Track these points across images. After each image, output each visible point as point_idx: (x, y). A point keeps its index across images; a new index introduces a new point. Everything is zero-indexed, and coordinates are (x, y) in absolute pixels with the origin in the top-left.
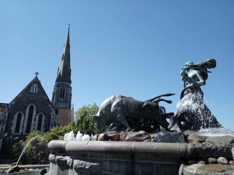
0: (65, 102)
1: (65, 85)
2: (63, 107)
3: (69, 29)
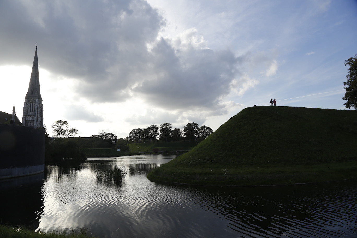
0: (33, 115)
1: (33, 101)
2: (32, 119)
3: (37, 48)
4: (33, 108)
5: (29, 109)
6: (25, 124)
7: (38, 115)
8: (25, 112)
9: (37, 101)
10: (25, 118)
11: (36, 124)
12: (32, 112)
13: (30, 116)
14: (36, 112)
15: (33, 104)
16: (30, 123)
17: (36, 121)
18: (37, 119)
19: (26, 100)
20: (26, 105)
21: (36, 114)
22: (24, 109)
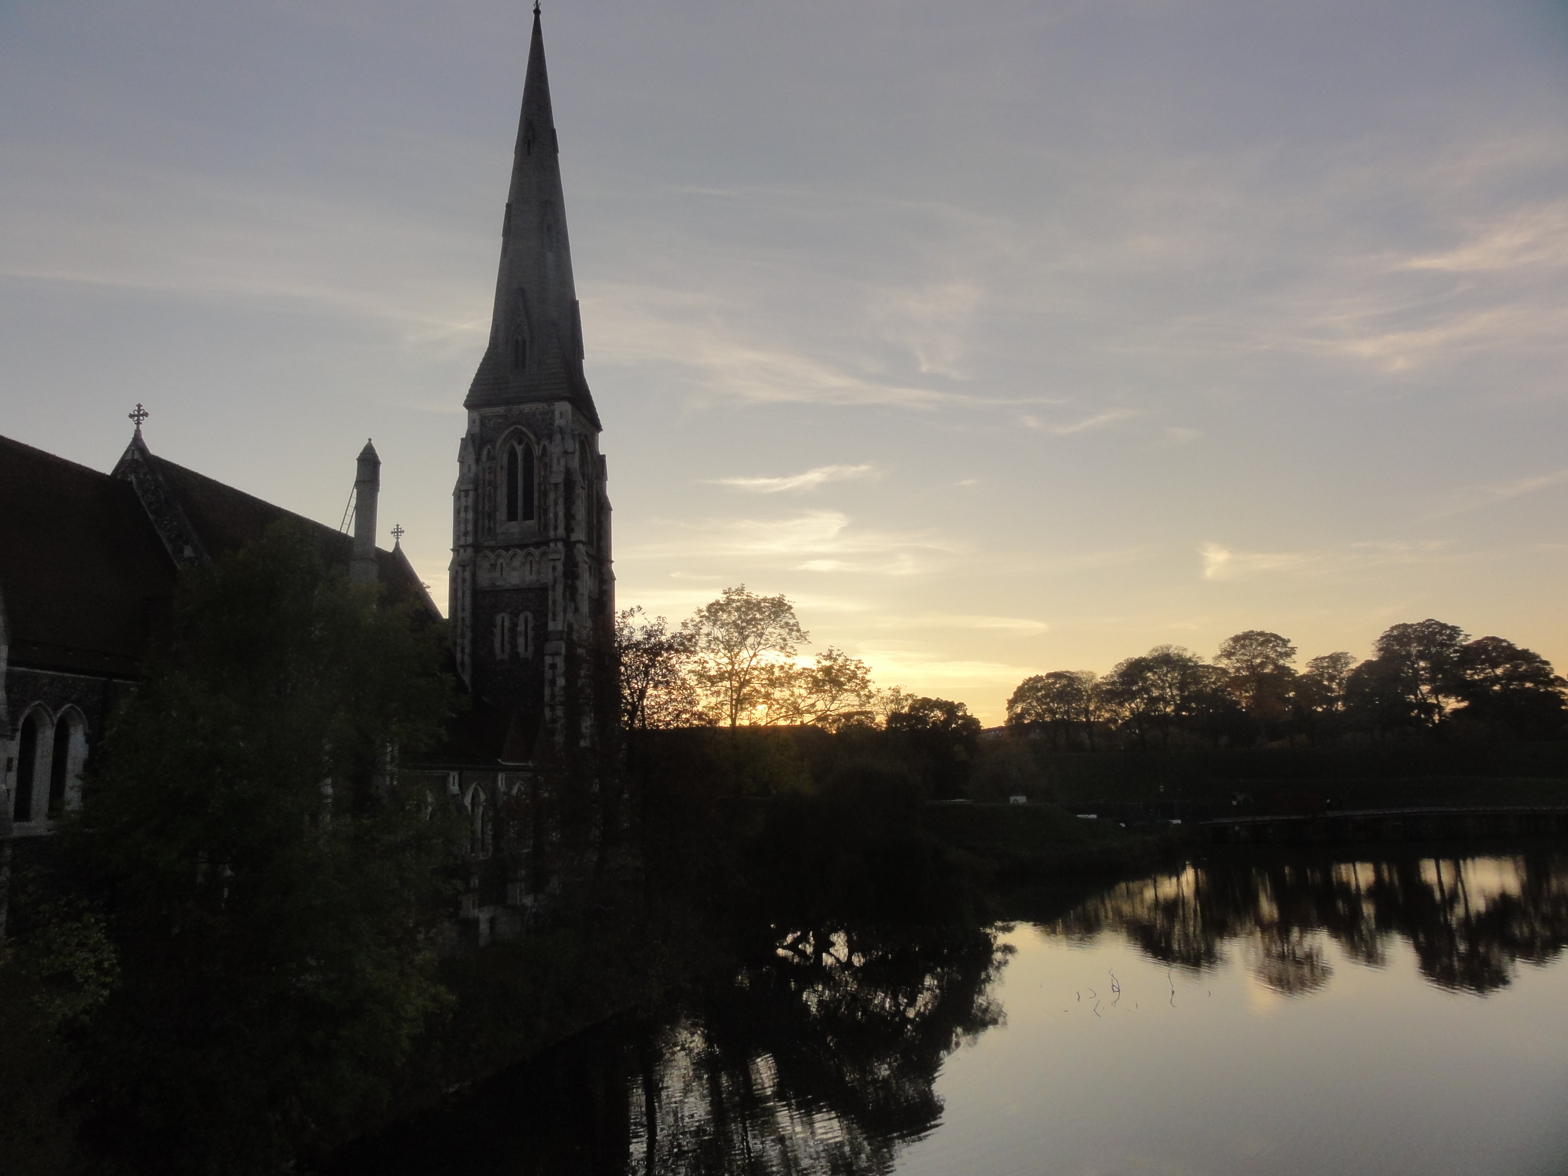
1: (529, 424)
2: (528, 580)
3: (537, 13)
4: (536, 480)
5: (503, 491)
6: (468, 622)
7: (574, 537)
8: (470, 515)
9: (558, 422)
10: (474, 575)
11: (560, 616)
12: (528, 516)
13: (507, 548)
14: (561, 514)
15: (528, 452)
16: (515, 615)
17: (560, 588)
18: (571, 573)
19: (471, 422)
20: (478, 460)
21: (561, 532)
22: (459, 494)
